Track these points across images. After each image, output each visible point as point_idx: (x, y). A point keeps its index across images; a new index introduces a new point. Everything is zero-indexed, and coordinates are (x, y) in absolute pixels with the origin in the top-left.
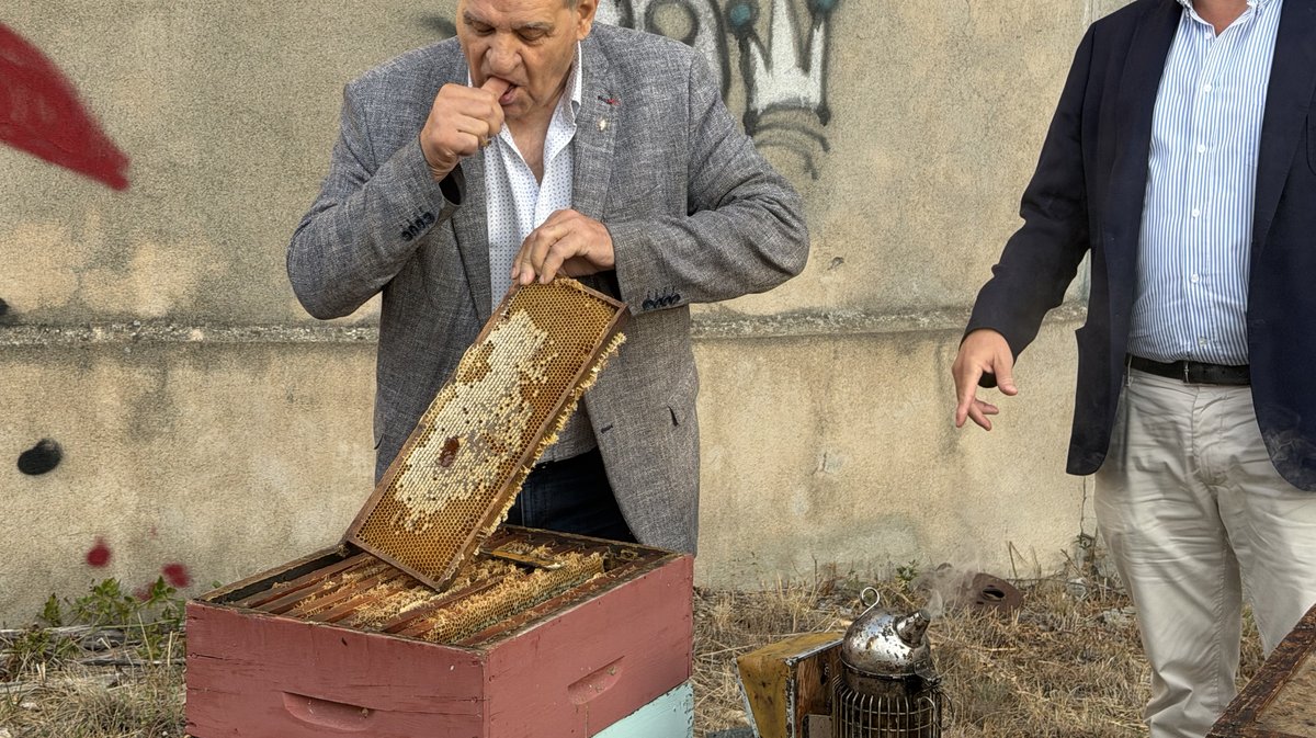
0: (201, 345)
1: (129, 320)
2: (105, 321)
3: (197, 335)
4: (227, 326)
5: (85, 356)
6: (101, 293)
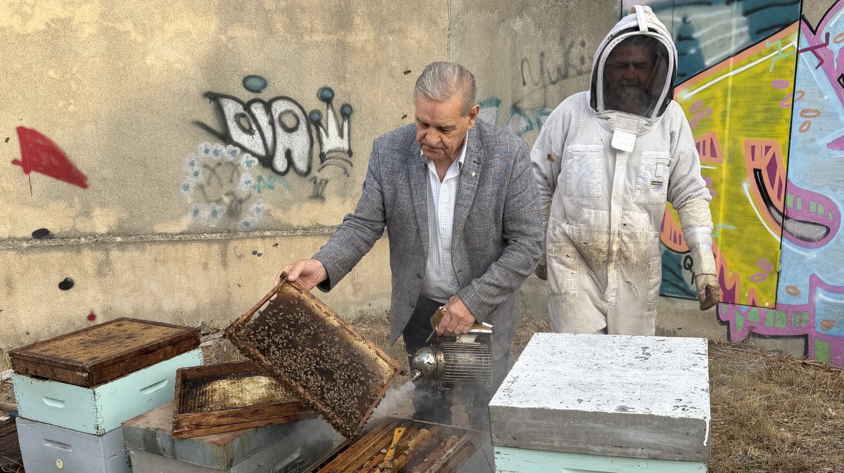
0: (120, 243)
2: (85, 235)
3: (119, 239)
4: (130, 236)
5: (78, 248)
6: (83, 226)
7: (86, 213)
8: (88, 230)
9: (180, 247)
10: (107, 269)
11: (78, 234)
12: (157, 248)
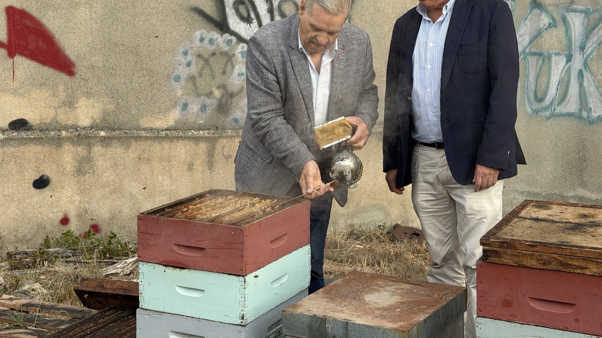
0: (104, 138)
1: (75, 128)
2: (66, 128)
4: (114, 130)
5: (58, 142)
6: (64, 118)
7: (70, 104)
8: (70, 123)
9: (166, 144)
10: (86, 166)
11: (59, 127)
12: (143, 145)
